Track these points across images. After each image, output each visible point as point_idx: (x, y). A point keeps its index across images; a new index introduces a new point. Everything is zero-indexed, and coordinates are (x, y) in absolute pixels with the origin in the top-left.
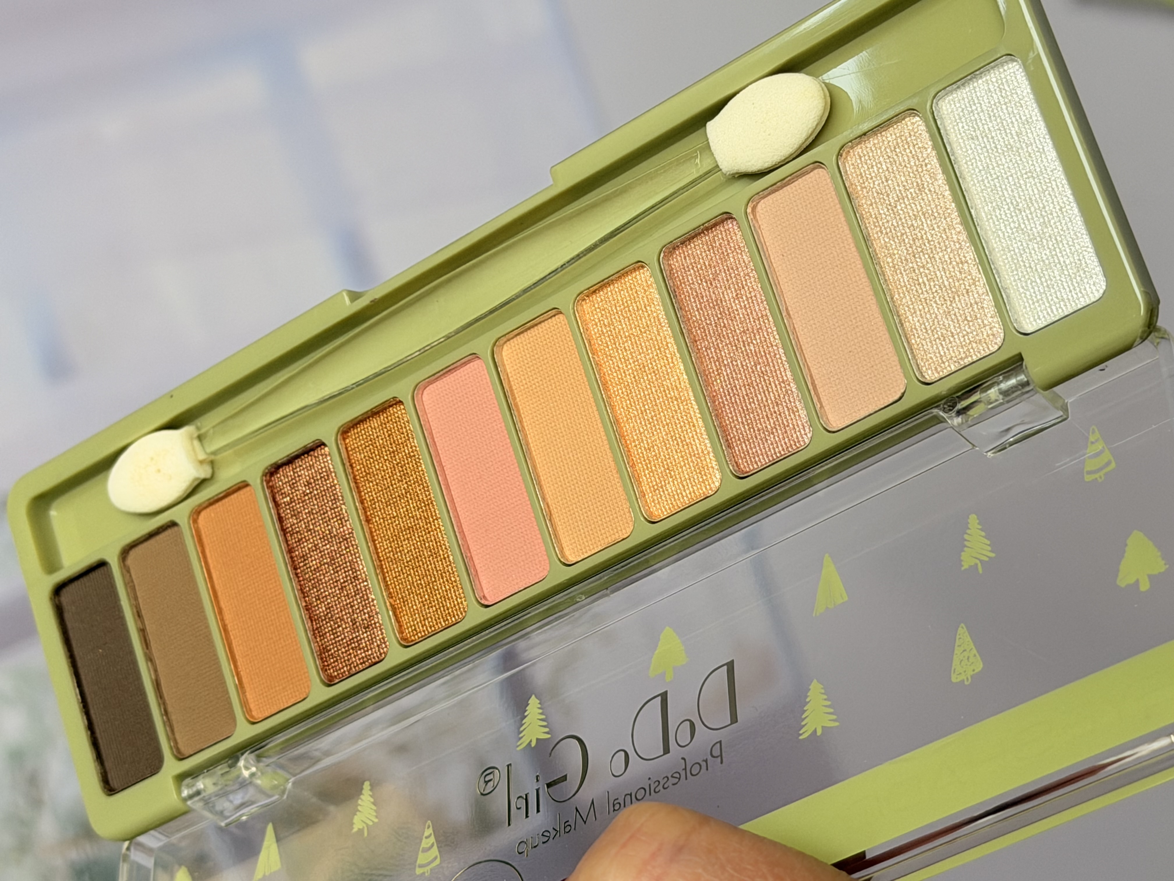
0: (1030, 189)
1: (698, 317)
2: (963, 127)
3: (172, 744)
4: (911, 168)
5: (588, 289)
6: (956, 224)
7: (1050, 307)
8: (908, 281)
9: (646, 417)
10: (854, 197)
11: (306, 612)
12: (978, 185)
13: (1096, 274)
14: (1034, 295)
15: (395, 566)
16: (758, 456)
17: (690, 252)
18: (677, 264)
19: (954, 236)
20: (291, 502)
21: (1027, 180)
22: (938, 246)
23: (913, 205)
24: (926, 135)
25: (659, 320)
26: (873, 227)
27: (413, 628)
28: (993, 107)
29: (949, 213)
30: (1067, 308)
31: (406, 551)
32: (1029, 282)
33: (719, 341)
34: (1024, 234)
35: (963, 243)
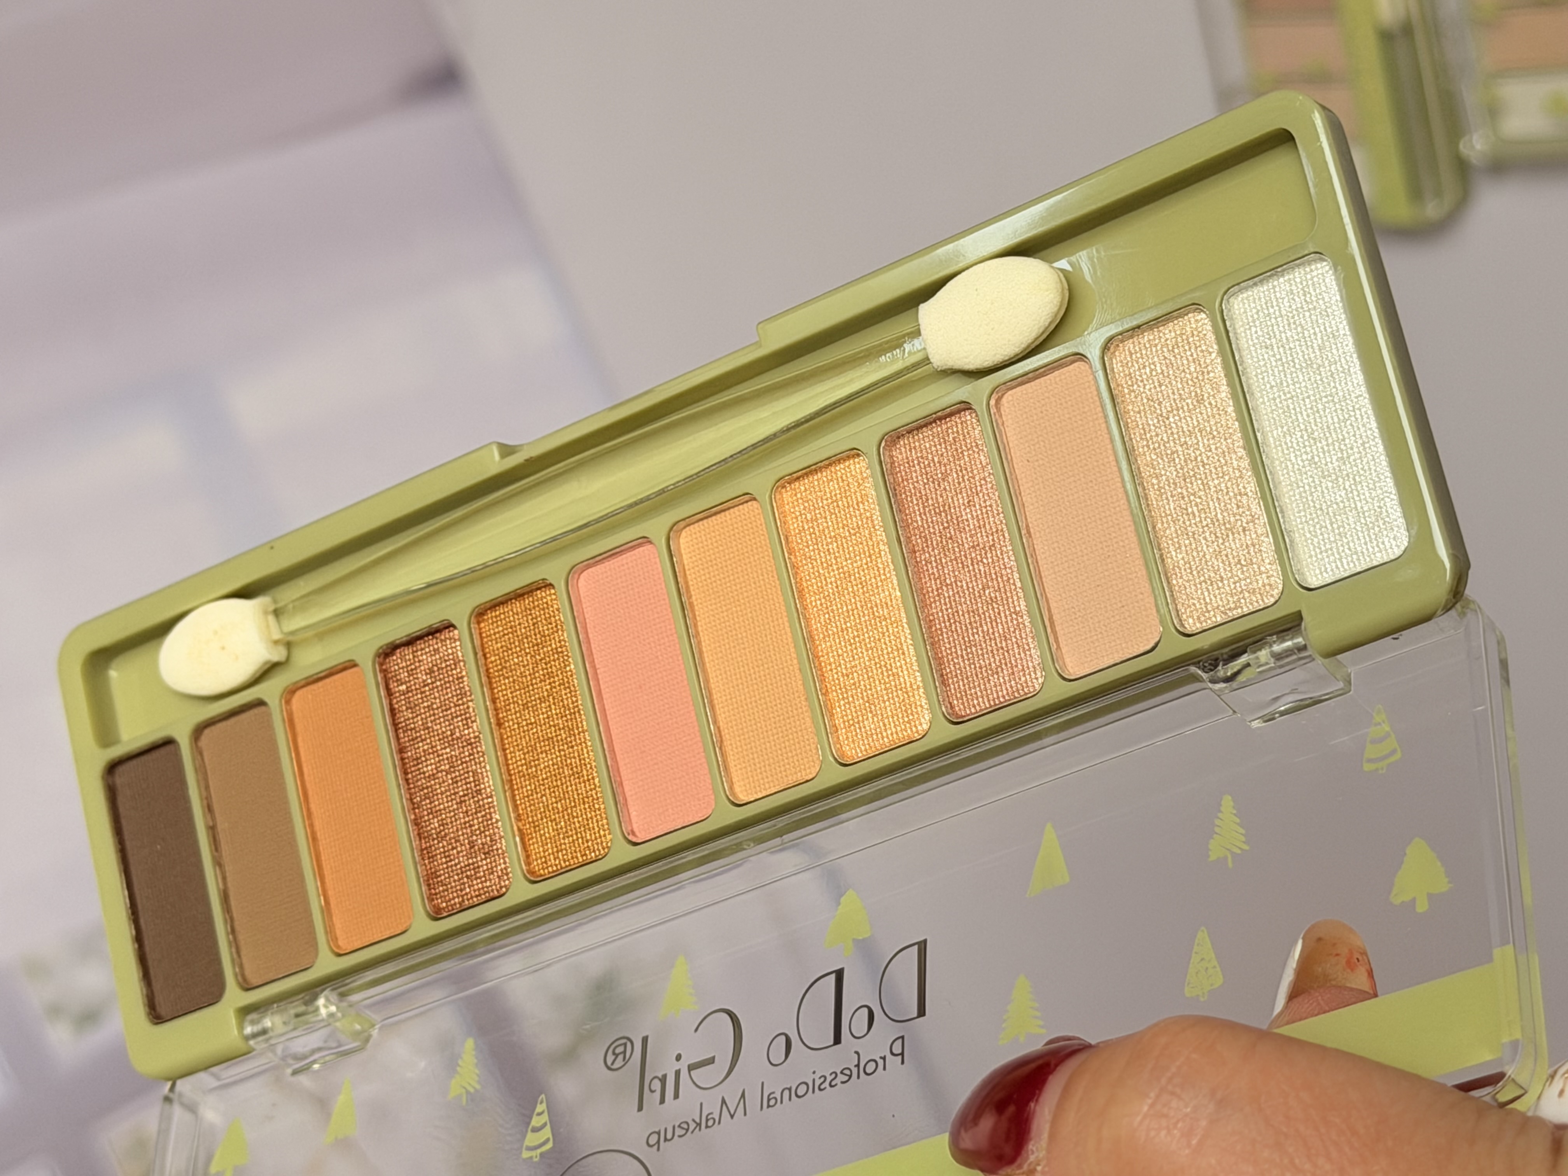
0: (1329, 417)
1: (920, 523)
2: (1256, 332)
3: (237, 970)
4: (1190, 374)
5: (791, 474)
6: (1238, 447)
7: (1340, 559)
8: (1175, 509)
9: (847, 637)
10: (1119, 401)
11: (415, 827)
12: (1268, 404)
13: (1398, 527)
14: (1322, 543)
15: (528, 783)
16: (977, 699)
17: (917, 444)
18: (900, 457)
19: (1234, 461)
20: (408, 692)
21: (1327, 405)
22: (1214, 471)
23: (1188, 419)
24: (1211, 337)
25: (872, 521)
26: (1138, 439)
27: (543, 860)
28: (1294, 312)
29: (1231, 434)
30: (1360, 563)
31: (542, 766)
32: (1318, 526)
33: (942, 555)
34: (1316, 469)
35: (1244, 471)
